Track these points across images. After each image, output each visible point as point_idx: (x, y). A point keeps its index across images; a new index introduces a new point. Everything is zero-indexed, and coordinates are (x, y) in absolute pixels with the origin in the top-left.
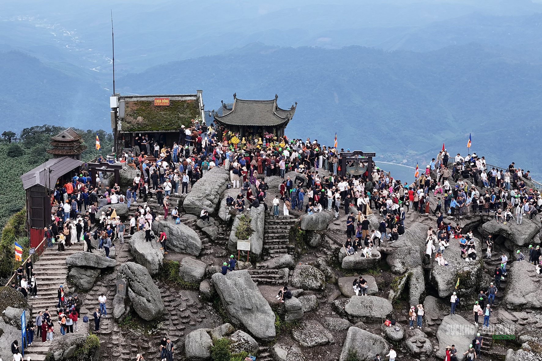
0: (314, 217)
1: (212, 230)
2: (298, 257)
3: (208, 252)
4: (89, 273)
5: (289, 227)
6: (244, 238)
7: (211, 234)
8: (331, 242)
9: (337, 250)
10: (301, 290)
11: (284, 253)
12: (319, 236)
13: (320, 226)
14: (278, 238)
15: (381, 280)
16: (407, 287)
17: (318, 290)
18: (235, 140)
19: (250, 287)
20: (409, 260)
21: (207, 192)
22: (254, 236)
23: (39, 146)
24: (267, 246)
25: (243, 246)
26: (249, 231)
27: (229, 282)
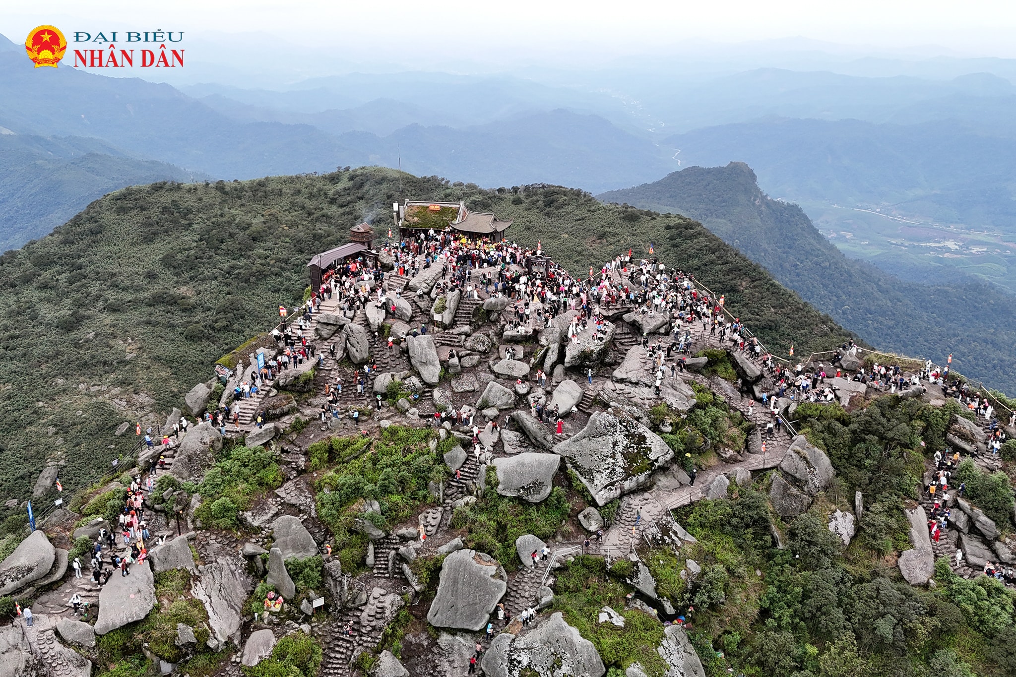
0: (493, 302)
2: (477, 328)
3: (417, 319)
4: (329, 327)
5: (474, 307)
6: (439, 313)
7: (422, 307)
8: (503, 319)
9: (504, 325)
10: (469, 352)
11: (467, 324)
12: (496, 314)
13: (499, 308)
14: (465, 313)
15: (528, 350)
16: (544, 356)
17: (484, 353)
18: (464, 241)
19: (430, 347)
20: (551, 338)
21: (426, 278)
22: (447, 311)
24: (456, 319)
25: (437, 317)
26: (444, 308)
27: (416, 342)
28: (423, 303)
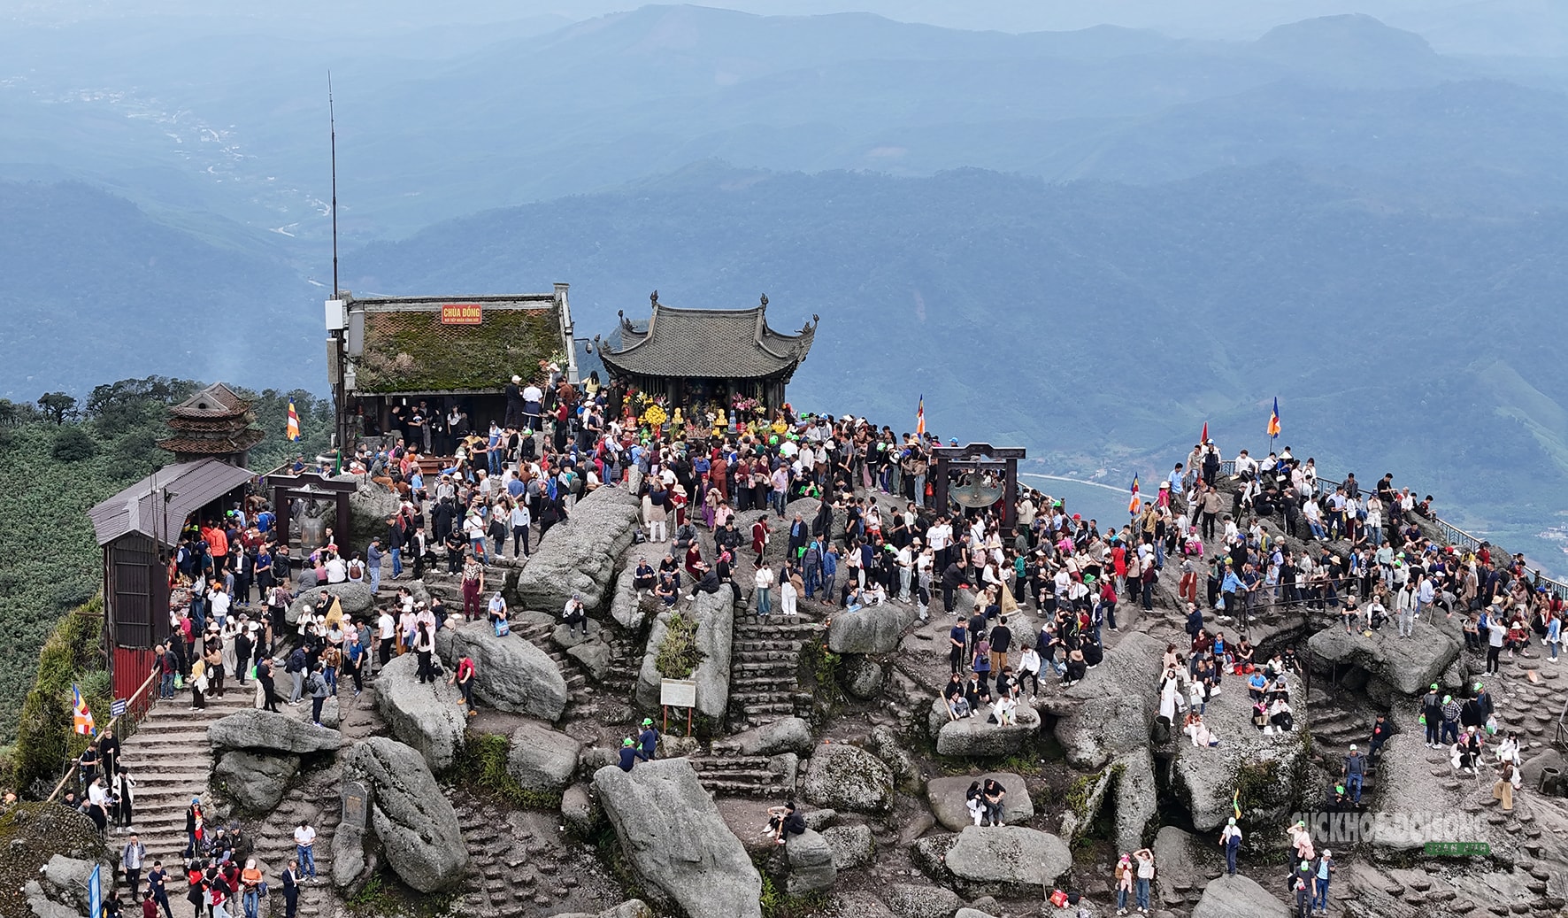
0: (864, 619)
1: (593, 652)
2: (821, 725)
3: (585, 710)
4: (269, 765)
5: (797, 645)
6: (679, 675)
7: (592, 662)
8: (908, 684)
9: (926, 706)
10: (830, 812)
11: (785, 712)
12: (876, 669)
13: (880, 643)
14: (768, 673)
15: (1041, 785)
16: (1109, 804)
17: (874, 813)
18: (655, 415)
19: (696, 803)
20: (1114, 730)
21: (582, 552)
22: (706, 667)
23: (136, 432)
24: (739, 696)
25: (676, 694)
26: (693, 656)
27: (639, 790)
28: (591, 649)
